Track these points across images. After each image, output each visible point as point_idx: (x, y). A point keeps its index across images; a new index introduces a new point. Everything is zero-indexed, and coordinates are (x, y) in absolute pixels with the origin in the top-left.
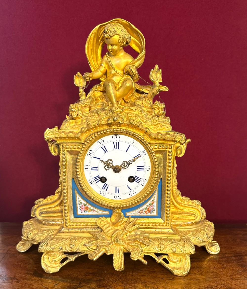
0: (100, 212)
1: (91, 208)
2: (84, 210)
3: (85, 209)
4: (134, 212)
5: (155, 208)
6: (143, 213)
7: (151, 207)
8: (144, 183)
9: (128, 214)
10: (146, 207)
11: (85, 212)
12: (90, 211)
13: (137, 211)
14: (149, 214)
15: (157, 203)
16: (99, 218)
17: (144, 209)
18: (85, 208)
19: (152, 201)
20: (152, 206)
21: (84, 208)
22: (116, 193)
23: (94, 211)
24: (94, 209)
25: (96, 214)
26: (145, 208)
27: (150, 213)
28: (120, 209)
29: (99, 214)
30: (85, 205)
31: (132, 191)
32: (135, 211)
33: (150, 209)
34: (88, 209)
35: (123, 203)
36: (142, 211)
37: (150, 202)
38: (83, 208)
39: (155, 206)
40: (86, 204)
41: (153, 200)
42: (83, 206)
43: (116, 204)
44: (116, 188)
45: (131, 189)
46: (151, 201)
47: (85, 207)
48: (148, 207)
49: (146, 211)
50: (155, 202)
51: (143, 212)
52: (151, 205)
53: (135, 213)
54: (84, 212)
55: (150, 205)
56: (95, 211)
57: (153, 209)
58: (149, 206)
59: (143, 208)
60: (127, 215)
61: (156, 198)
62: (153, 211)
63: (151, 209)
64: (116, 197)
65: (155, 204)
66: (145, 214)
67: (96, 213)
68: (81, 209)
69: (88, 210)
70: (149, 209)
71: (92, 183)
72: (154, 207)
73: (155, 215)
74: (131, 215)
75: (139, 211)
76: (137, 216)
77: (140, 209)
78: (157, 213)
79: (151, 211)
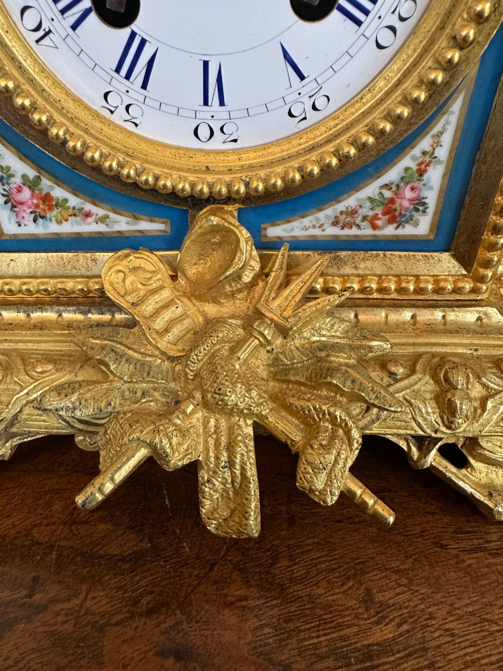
0: (122, 224)
1: (66, 200)
2: (29, 211)
3: (37, 206)
4: (306, 221)
5: (432, 198)
6: (358, 226)
7: (409, 194)
8: (393, 29)
9: (274, 232)
10: (377, 191)
11: (40, 221)
12: (67, 220)
13: (327, 217)
14: (390, 231)
15: (446, 168)
16: (120, 253)
17: (368, 204)
18: (35, 201)
20: (413, 189)
21: (30, 202)
22: (206, 103)
23: (88, 215)
24: (88, 207)
25: (100, 233)
26: (369, 198)
27: (397, 228)
28: (229, 208)
29: (119, 232)
30: (33, 184)
31: (309, 86)
32: (311, 218)
33: (397, 206)
34: (51, 208)
35: (251, 167)
36: (353, 213)
37: (407, 162)
38: (22, 203)
39: (431, 188)
40: (38, 179)
41: (429, 150)
42: (19, 190)
43: (210, 178)
44: (206, 64)
45: (302, 77)
46: (414, 158)
47: (33, 196)
48: (388, 194)
49: (375, 217)
50: (440, 162)
51: (360, 218)
52: (407, 183)
53: (314, 227)
54: (35, 221)
55: (402, 178)
56: (90, 220)
57: (419, 204)
58: (398, 186)
59: (358, 200)
60: (266, 236)
61: (447, 139)
62: (417, 215)
63: (406, 204)
64: (204, 132)
65: (435, 176)
66: (367, 231)
67: (101, 228)
68: (13, 206)
69: (55, 212)
70: (392, 201)
71: (42, 33)
72: (424, 193)
73: (421, 235)
74: (292, 237)
75: (333, 217)
76: (324, 241)
77: (341, 207)
78: (432, 224)
79: (400, 214)
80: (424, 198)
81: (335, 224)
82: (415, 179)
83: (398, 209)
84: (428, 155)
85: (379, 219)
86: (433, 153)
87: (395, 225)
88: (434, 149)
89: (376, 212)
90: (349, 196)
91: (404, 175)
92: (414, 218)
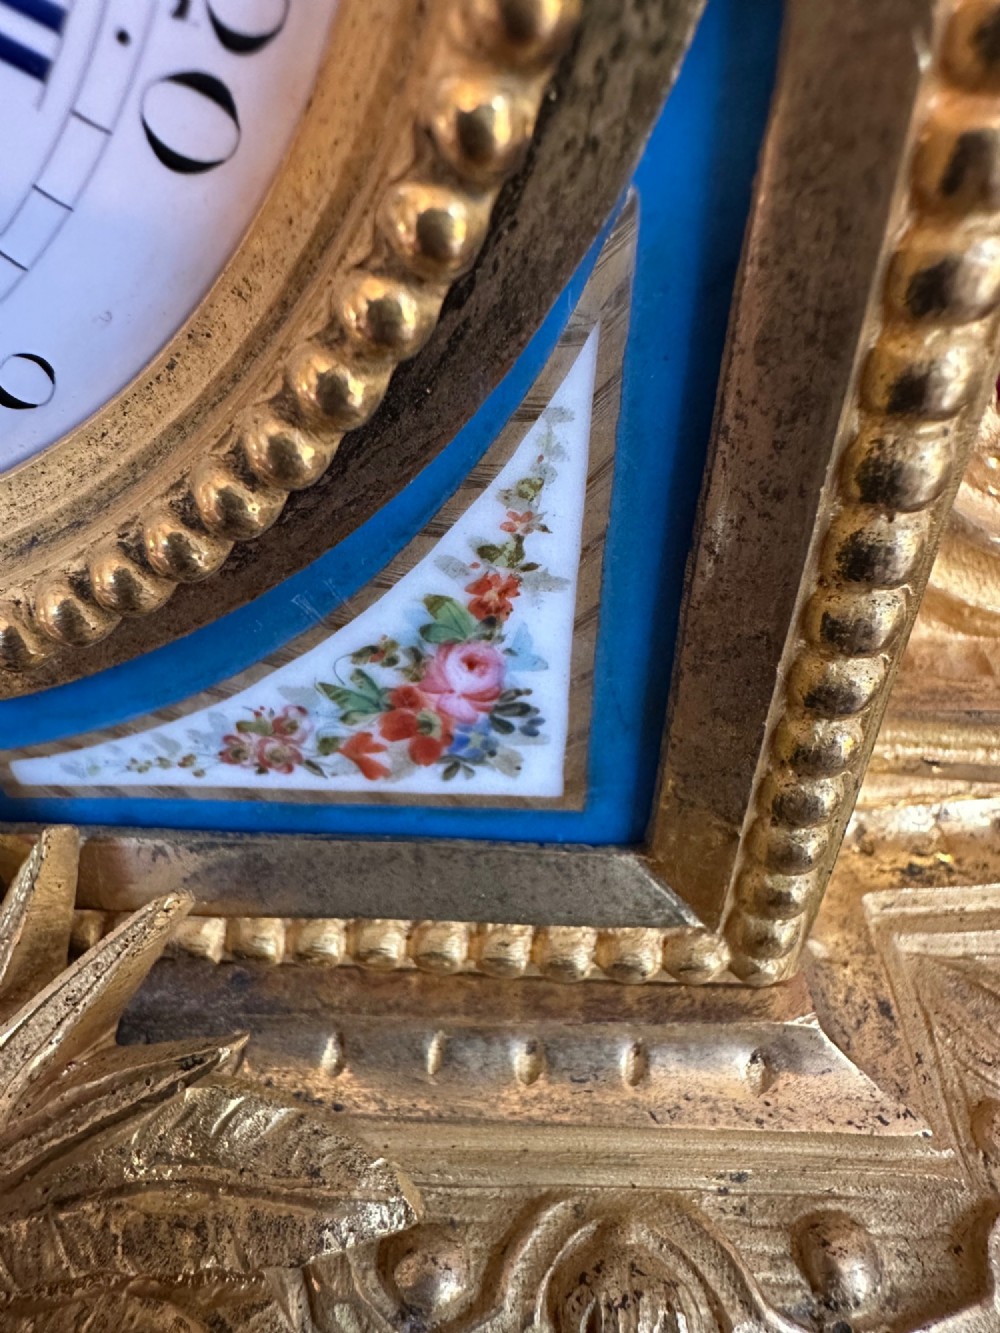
4: (134, 746)
5: (548, 690)
6: (313, 767)
7: (461, 679)
9: (36, 772)
10: (346, 669)
13: (198, 735)
14: (425, 782)
15: (579, 601)
17: (326, 705)
19: (486, 552)
20: (471, 664)
26: (327, 688)
27: (448, 774)
33: (428, 712)
36: (283, 728)
37: (431, 577)
39: (538, 663)
41: (499, 538)
46: (450, 567)
48: (387, 678)
49: (362, 742)
50: (550, 582)
51: (310, 743)
52: (448, 646)
53: (163, 763)
55: (425, 631)
57: (509, 711)
58: (416, 655)
59: (285, 691)
60: (13, 784)
61: (563, 507)
62: (507, 743)
63: (461, 707)
65: (546, 625)
66: (347, 781)
70: (406, 698)
72: (518, 677)
73: (537, 799)
74: (102, 788)
75: (218, 739)
76: (210, 803)
77: (235, 708)
78: (568, 767)
79: (448, 737)
80: (519, 693)
81: (233, 755)
82: (472, 635)
83: (437, 721)
84: (502, 560)
85: (378, 748)
86: (519, 552)
87: (441, 768)
88: (519, 539)
89: (359, 727)
90: (253, 679)
91: (428, 619)
92: (499, 751)
